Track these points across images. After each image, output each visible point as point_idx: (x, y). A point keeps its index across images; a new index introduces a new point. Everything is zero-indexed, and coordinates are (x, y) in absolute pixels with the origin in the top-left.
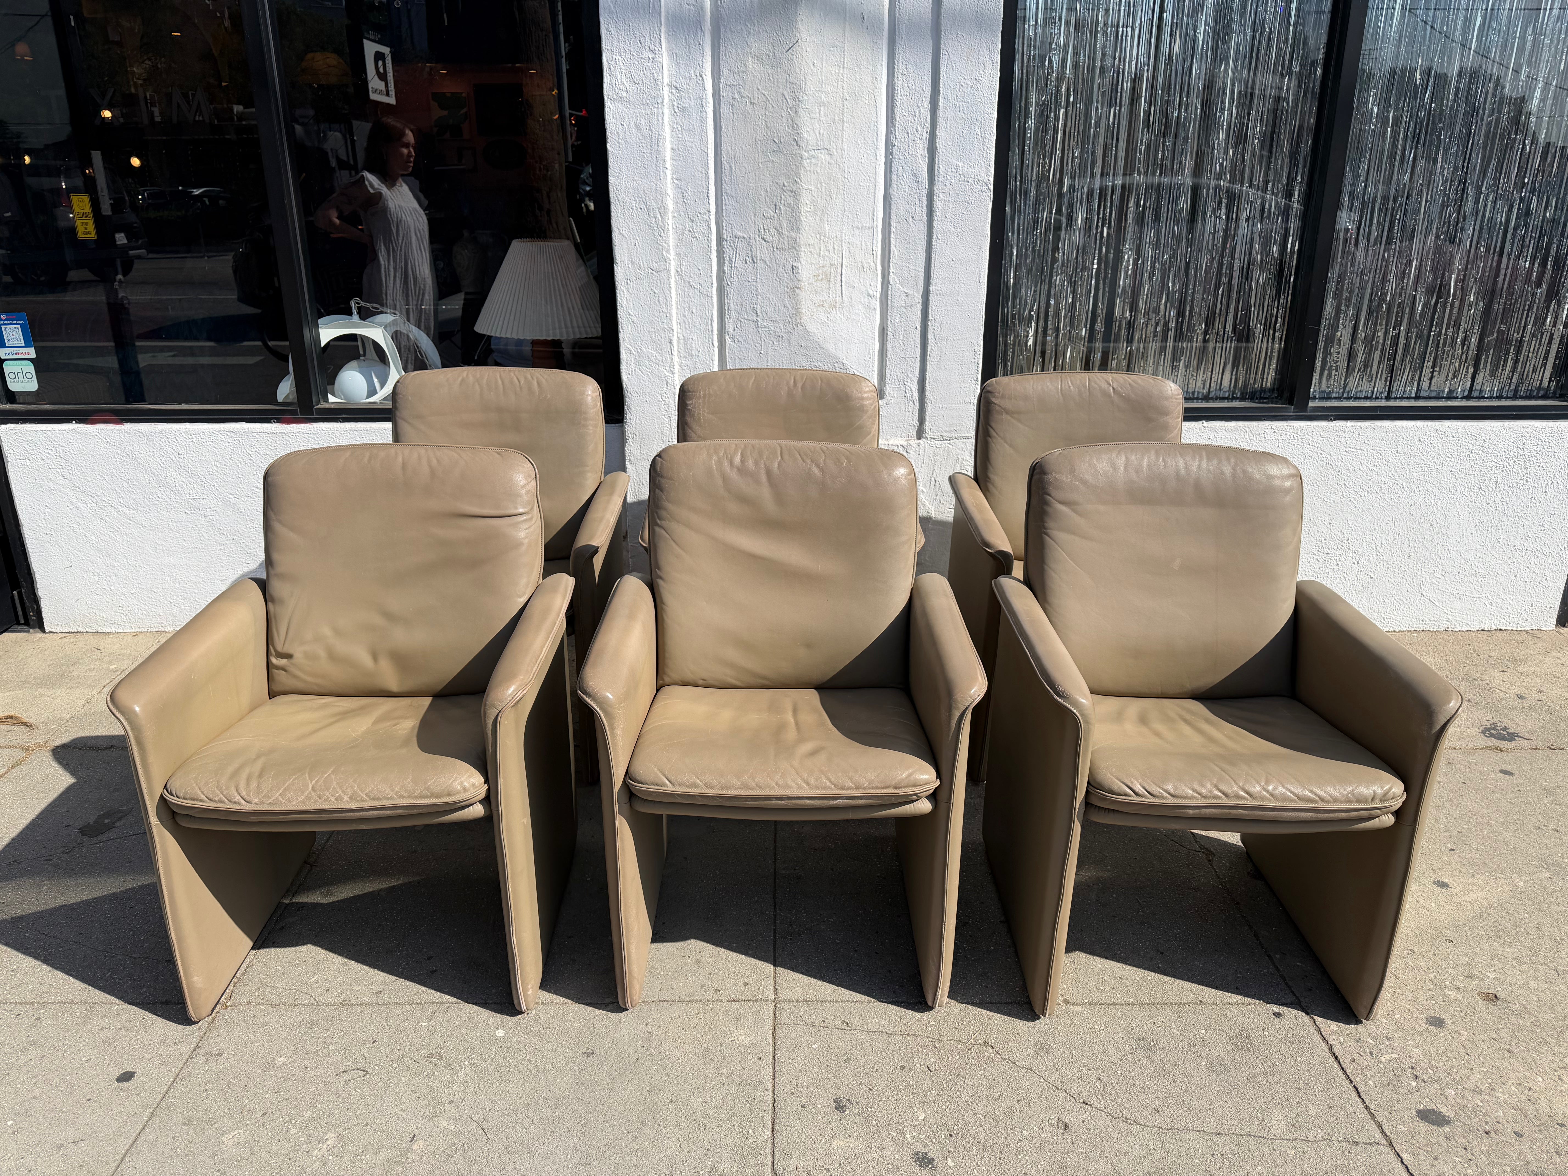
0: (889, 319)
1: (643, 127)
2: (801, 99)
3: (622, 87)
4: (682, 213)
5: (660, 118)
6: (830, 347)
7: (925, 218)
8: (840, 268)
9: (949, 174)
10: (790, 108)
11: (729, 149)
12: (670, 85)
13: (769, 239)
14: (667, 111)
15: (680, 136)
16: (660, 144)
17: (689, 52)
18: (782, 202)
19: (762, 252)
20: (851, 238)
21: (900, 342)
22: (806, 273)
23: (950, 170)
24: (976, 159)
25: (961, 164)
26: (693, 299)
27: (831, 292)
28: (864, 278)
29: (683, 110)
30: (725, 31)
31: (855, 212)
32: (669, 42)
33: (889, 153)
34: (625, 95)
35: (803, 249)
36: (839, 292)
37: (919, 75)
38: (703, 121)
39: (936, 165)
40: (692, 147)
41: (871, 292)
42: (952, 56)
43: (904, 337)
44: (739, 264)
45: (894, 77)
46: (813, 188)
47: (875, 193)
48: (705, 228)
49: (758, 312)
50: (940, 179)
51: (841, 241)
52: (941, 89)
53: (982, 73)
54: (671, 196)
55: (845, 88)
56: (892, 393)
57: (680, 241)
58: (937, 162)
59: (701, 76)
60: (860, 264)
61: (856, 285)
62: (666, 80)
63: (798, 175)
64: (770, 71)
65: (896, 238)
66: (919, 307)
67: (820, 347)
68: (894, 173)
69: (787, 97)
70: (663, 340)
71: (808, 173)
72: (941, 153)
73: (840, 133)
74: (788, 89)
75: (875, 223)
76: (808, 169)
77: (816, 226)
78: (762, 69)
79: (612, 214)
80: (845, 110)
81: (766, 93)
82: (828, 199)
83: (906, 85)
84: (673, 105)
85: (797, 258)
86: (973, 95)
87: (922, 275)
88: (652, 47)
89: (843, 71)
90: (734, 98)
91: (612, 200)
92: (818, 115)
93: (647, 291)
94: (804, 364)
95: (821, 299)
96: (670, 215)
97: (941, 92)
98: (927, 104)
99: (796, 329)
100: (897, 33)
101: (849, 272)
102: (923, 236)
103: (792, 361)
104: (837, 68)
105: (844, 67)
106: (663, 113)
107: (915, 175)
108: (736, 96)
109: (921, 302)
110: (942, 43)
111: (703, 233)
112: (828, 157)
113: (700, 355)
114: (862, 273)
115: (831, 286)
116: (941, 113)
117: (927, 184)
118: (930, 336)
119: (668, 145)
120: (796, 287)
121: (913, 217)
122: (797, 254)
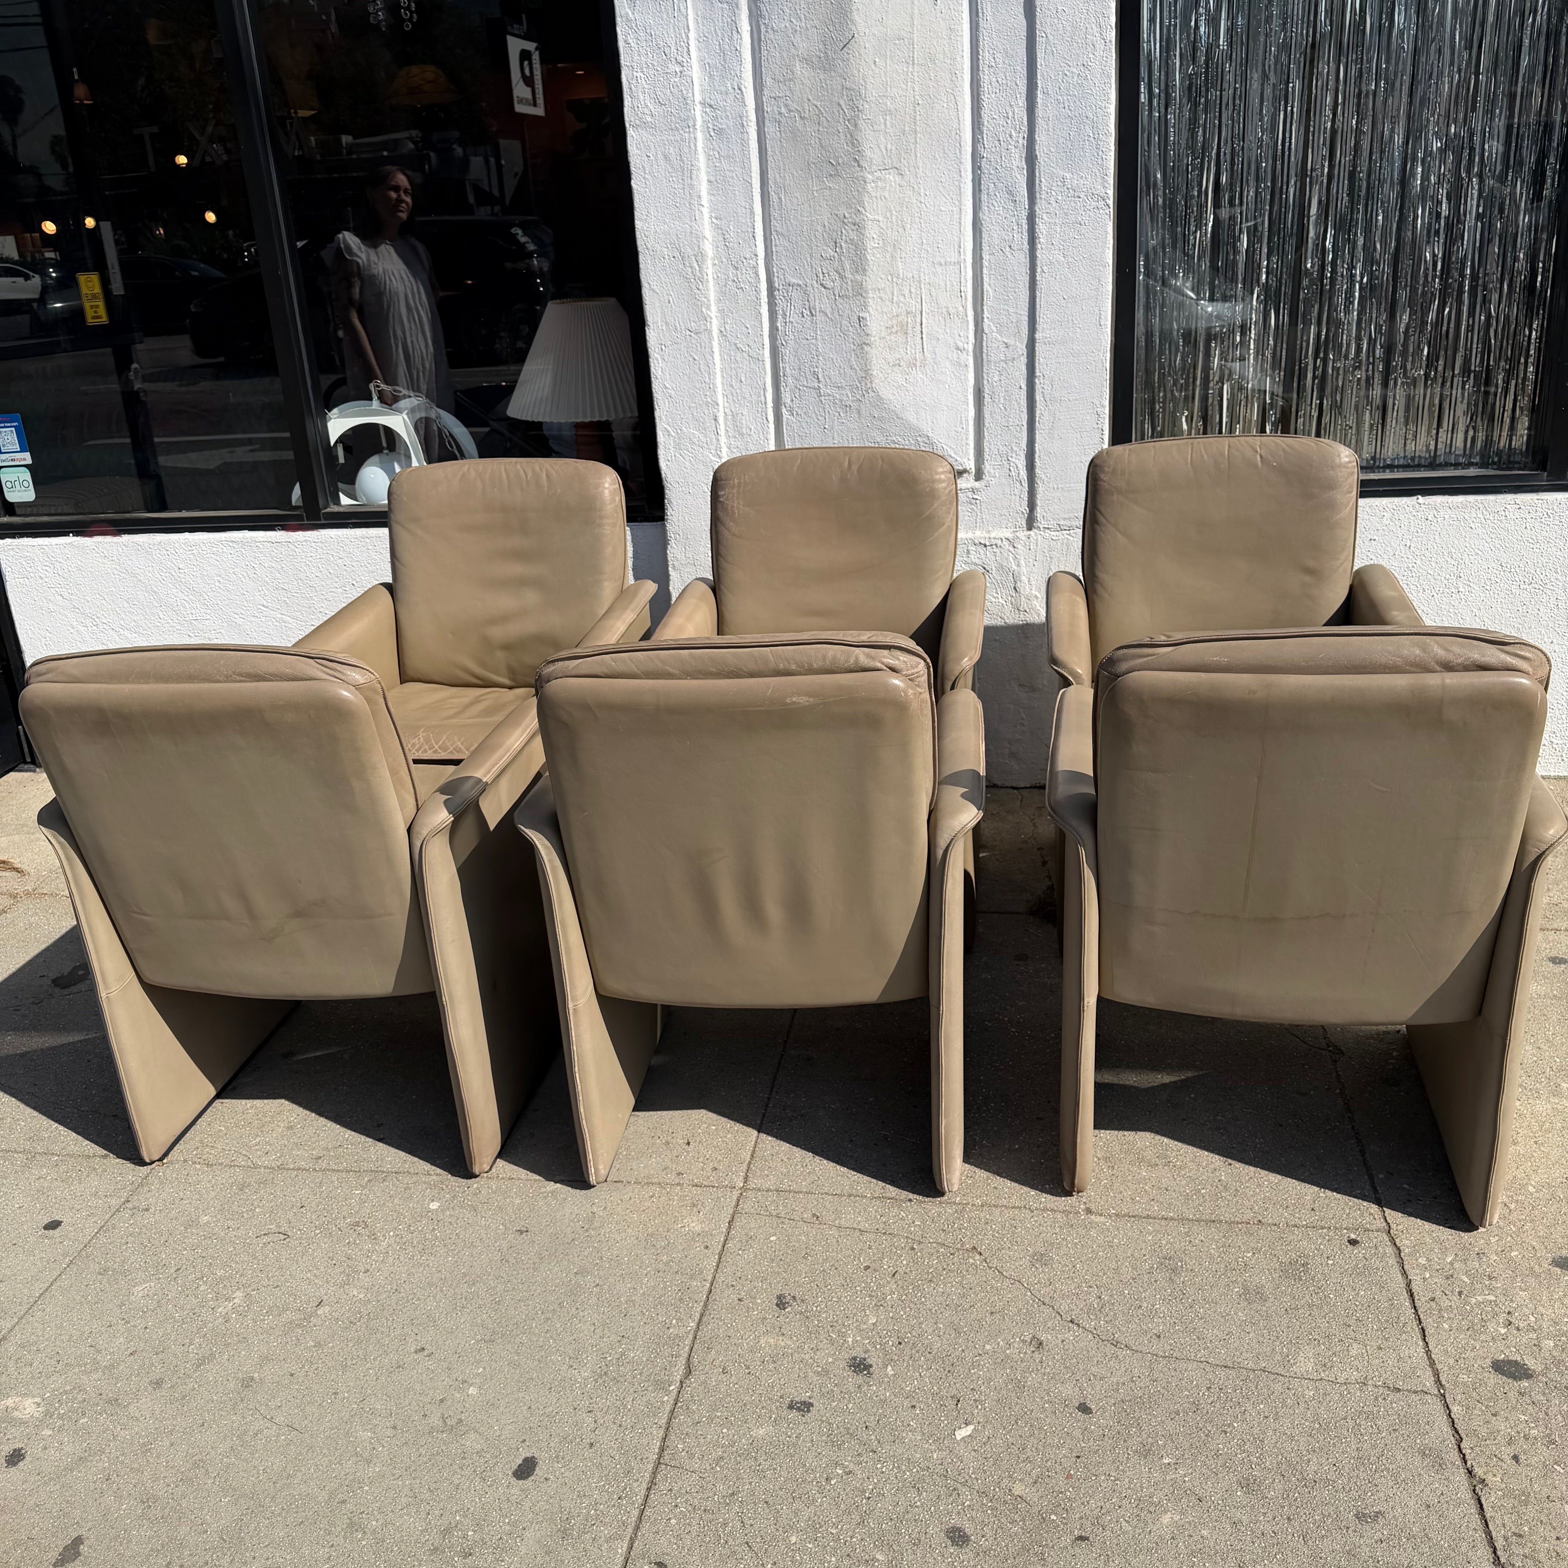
0: (986, 377)
1: (673, 157)
2: (861, 108)
3: (646, 111)
4: (724, 260)
5: (692, 145)
6: (910, 416)
7: (1026, 246)
8: (919, 316)
9: (1054, 188)
10: (848, 120)
11: (778, 176)
12: (703, 104)
13: (829, 284)
14: (700, 136)
15: (717, 164)
16: (694, 177)
17: (724, 60)
18: (844, 237)
19: (822, 302)
20: (932, 277)
21: (1001, 406)
22: (875, 325)
23: (1055, 184)
24: (1088, 168)
25: (1068, 175)
26: (741, 365)
27: (909, 347)
28: (951, 327)
29: (720, 132)
30: (767, 32)
31: (936, 245)
32: (699, 50)
33: (976, 167)
34: (649, 119)
35: (871, 295)
36: (919, 347)
37: (1010, 65)
38: (744, 144)
39: (1037, 179)
40: (732, 177)
41: (960, 345)
42: (1051, 37)
43: (1005, 399)
44: (794, 318)
45: (978, 70)
46: (881, 219)
47: (960, 219)
48: (752, 275)
49: (820, 376)
50: (1043, 197)
51: (920, 282)
52: (1039, 82)
53: (1091, 56)
54: (710, 239)
55: (916, 89)
56: (992, 471)
57: (722, 294)
58: (1037, 174)
59: (740, 89)
60: (944, 310)
61: (941, 337)
62: (698, 98)
63: (861, 203)
64: (822, 77)
65: (990, 274)
66: (1024, 360)
67: (898, 418)
68: (984, 192)
69: (844, 107)
70: (706, 417)
71: (874, 199)
72: (1042, 163)
73: (913, 146)
74: (845, 97)
75: (962, 257)
76: (873, 194)
77: (887, 265)
78: (813, 74)
79: (641, 266)
80: (918, 117)
81: (818, 104)
82: (901, 230)
83: (994, 80)
84: (708, 127)
85: (864, 307)
86: (1081, 85)
87: (1025, 318)
88: (679, 58)
89: (913, 68)
90: (780, 113)
91: (640, 249)
92: (883, 127)
93: (685, 357)
94: (879, 440)
95: (897, 356)
96: (709, 263)
97: (1039, 85)
98: (1022, 102)
99: (866, 395)
100: (980, 15)
101: (931, 321)
102: (1025, 270)
103: (864, 436)
104: (905, 65)
105: (913, 64)
106: (695, 138)
107: (1010, 193)
108: (783, 110)
109: (1025, 354)
110: (1038, 22)
111: (750, 283)
112: (898, 179)
113: (752, 433)
114: (948, 320)
115: (909, 339)
116: (1040, 112)
117: (1026, 203)
118: (1038, 397)
119: (704, 177)
120: (865, 343)
121: (1010, 247)
122: (865, 302)
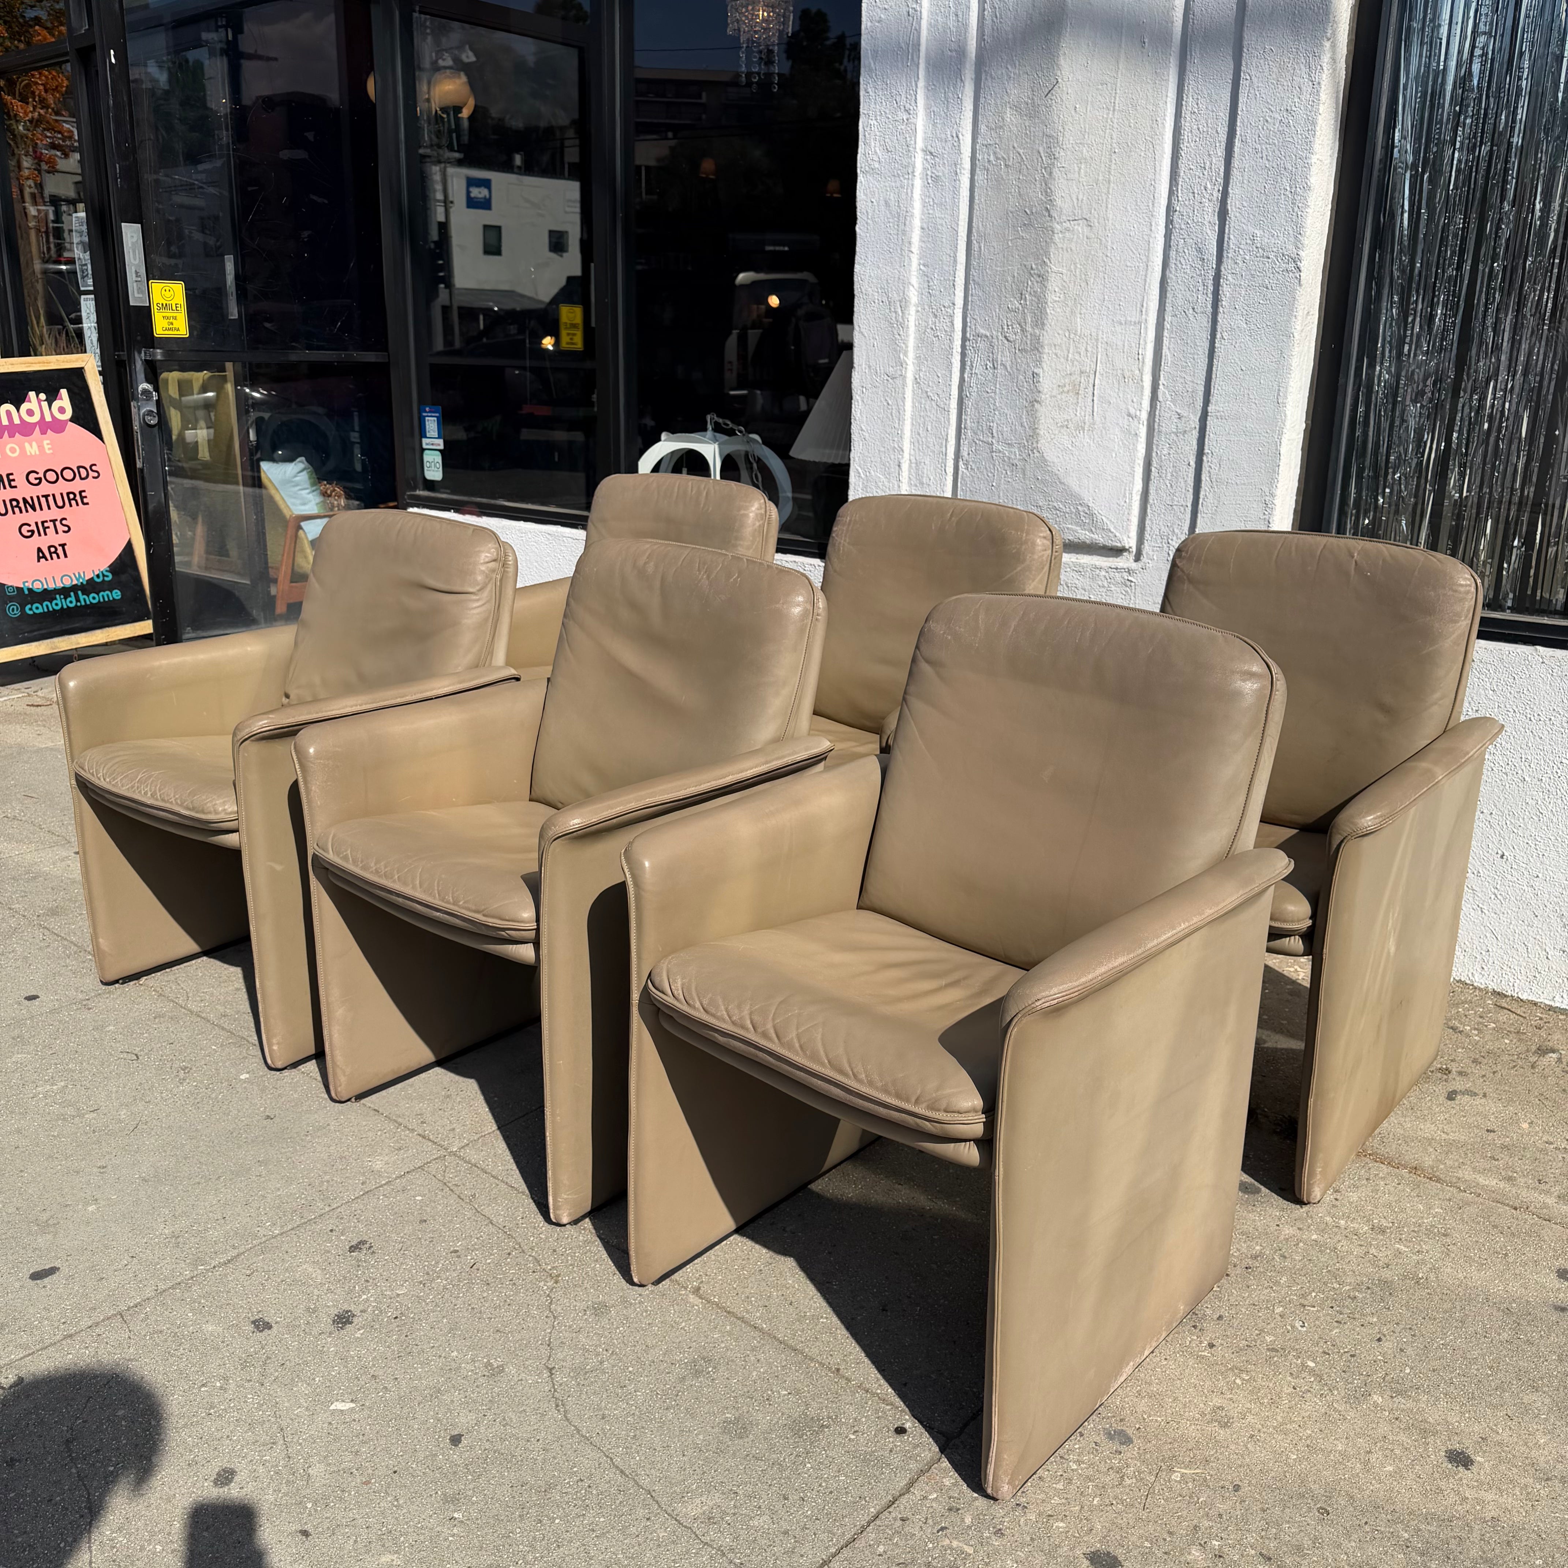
0: (1155, 450)
1: (892, 203)
2: (1057, 155)
3: (876, 159)
4: (926, 307)
5: (909, 191)
6: (1073, 482)
7: (1209, 309)
8: (1092, 376)
9: (1242, 246)
10: (1045, 168)
11: (980, 225)
12: (924, 151)
13: (1012, 337)
14: (918, 183)
15: (931, 212)
16: (907, 223)
17: (947, 108)
18: (1029, 289)
19: (1004, 355)
20: (1111, 336)
21: (1167, 482)
22: (1047, 383)
23: (1243, 242)
24: (1281, 225)
25: (1259, 233)
26: (929, 414)
27: (1078, 409)
28: (1124, 391)
29: (936, 179)
30: (986, 79)
31: (1118, 302)
32: (928, 98)
33: (1169, 222)
34: (877, 165)
35: (1046, 351)
36: (1089, 409)
37: (1213, 111)
38: (956, 191)
39: (1226, 236)
40: (942, 225)
41: (1132, 411)
42: (1255, 80)
43: (1172, 475)
44: (979, 369)
45: (1181, 117)
46: (1064, 271)
47: (1146, 276)
48: (948, 324)
49: (994, 431)
50: (1230, 255)
51: (1097, 340)
52: (1238, 129)
53: (1296, 100)
54: (916, 285)
55: (1114, 136)
56: (1151, 553)
57: (921, 340)
58: (1227, 231)
59: (957, 137)
60: (1119, 372)
61: (1113, 400)
62: (920, 144)
63: (1047, 254)
64: (1027, 124)
65: (1171, 338)
66: (1195, 434)
67: (1060, 482)
68: (1174, 248)
69: (1042, 155)
70: (891, 463)
71: (1060, 250)
72: (1233, 218)
73: (1104, 197)
74: (1045, 145)
75: (1144, 316)
76: (1060, 245)
77: (1065, 320)
78: (1020, 121)
79: (855, 309)
80: (1113, 166)
81: (1021, 151)
82: (1083, 285)
83: (1195, 127)
84: (927, 175)
85: (1039, 362)
86: (1282, 133)
87: (1201, 388)
88: (908, 106)
89: (1113, 114)
90: (989, 161)
91: (856, 292)
92: (1077, 175)
93: (881, 401)
94: (1041, 504)
95: (1066, 417)
96: (912, 310)
97: (1238, 133)
98: (1221, 152)
99: (1032, 455)
100: (1189, 57)
101: (1104, 383)
102: (1206, 335)
103: (1028, 499)
104: (1106, 111)
105: (1114, 110)
106: (912, 185)
107: (1199, 251)
108: (992, 158)
109: (1198, 427)
110: (1244, 63)
111: (946, 331)
112: (1086, 229)
113: (931, 484)
114: (1122, 384)
115: (1080, 401)
116: (1236, 163)
117: (1214, 262)
118: (1204, 477)
119: (917, 223)
120: (1036, 401)
121: (1193, 309)
122: (1040, 357)
